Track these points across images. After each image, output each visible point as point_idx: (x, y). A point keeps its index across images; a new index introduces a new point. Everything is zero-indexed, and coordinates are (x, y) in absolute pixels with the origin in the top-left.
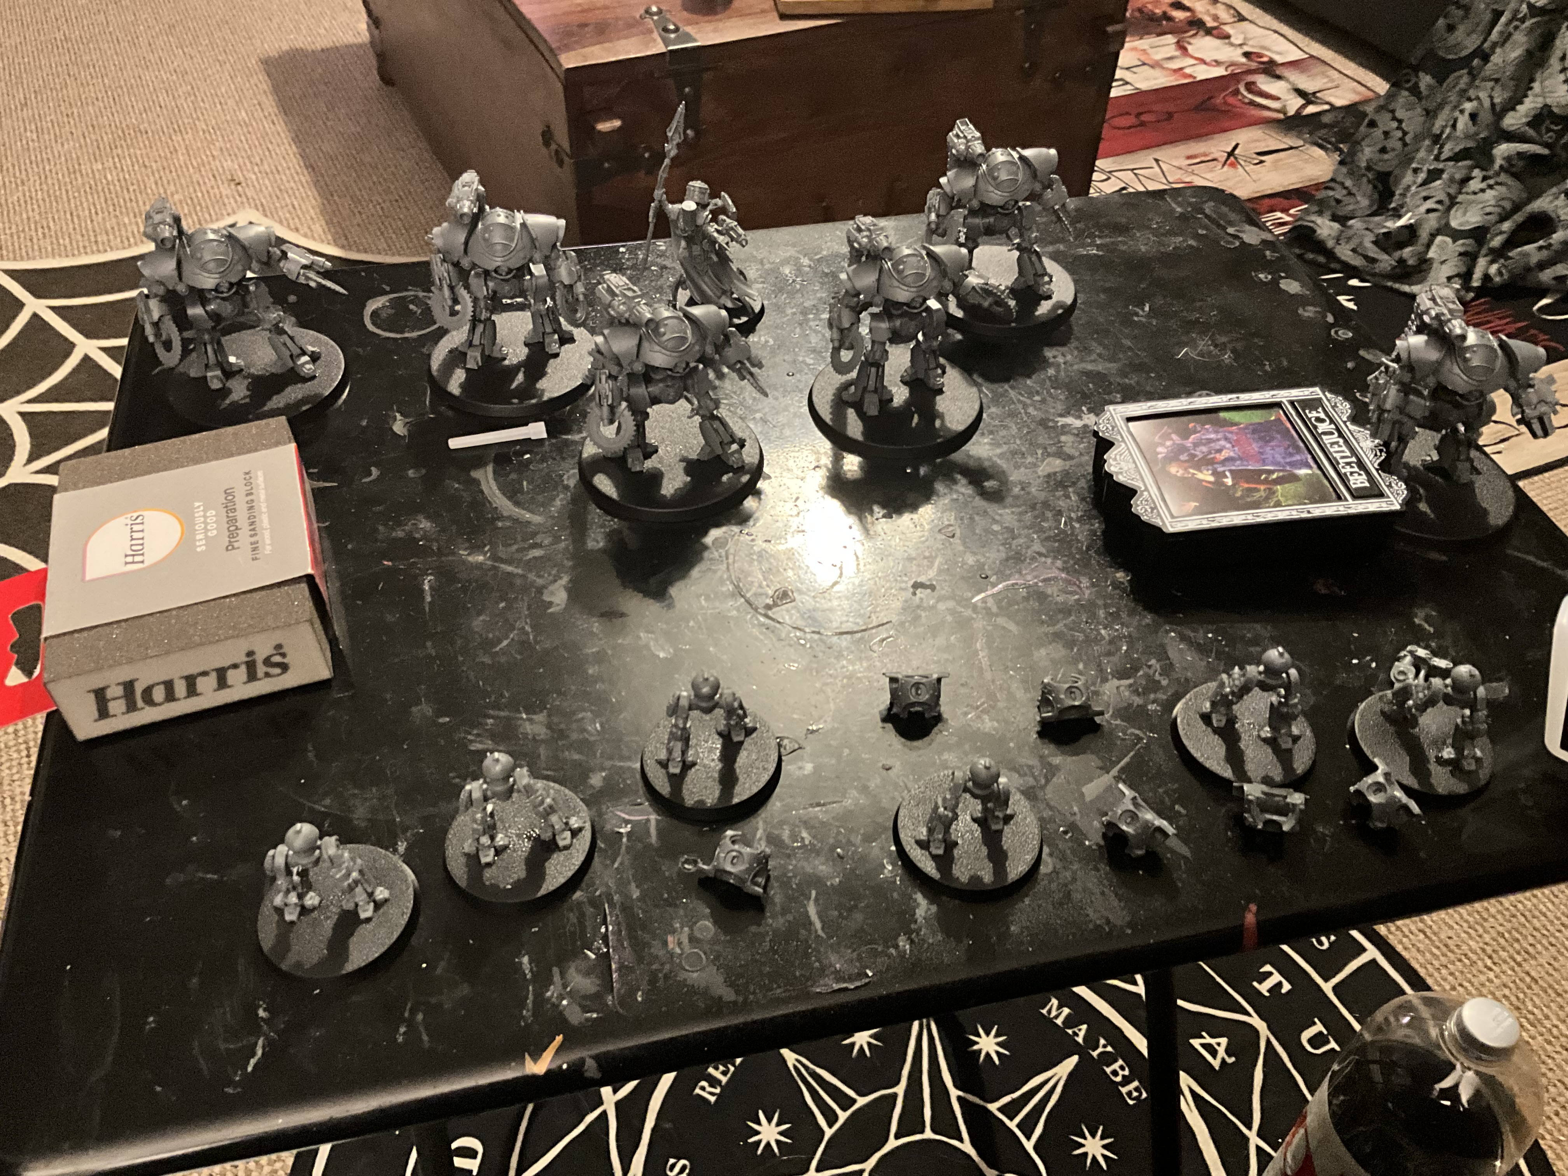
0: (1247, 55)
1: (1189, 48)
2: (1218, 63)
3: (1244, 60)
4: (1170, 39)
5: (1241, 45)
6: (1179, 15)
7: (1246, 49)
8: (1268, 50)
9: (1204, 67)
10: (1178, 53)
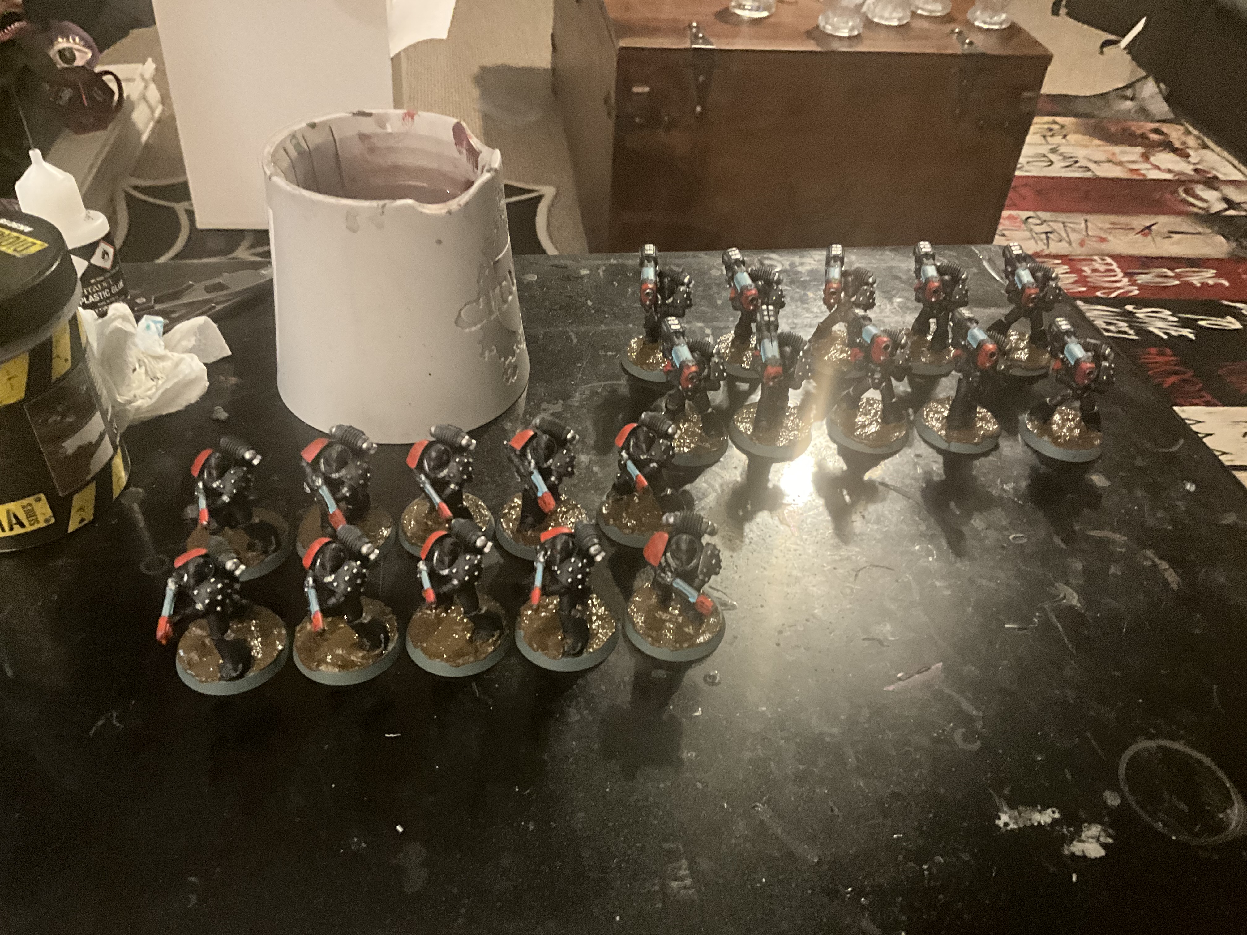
0: (1196, 170)
1: (1152, 159)
2: (1169, 171)
3: (1192, 173)
4: (1139, 150)
5: (1194, 164)
6: (1154, 137)
7: (1199, 167)
8: (1217, 170)
9: (1157, 171)
10: (1140, 159)
